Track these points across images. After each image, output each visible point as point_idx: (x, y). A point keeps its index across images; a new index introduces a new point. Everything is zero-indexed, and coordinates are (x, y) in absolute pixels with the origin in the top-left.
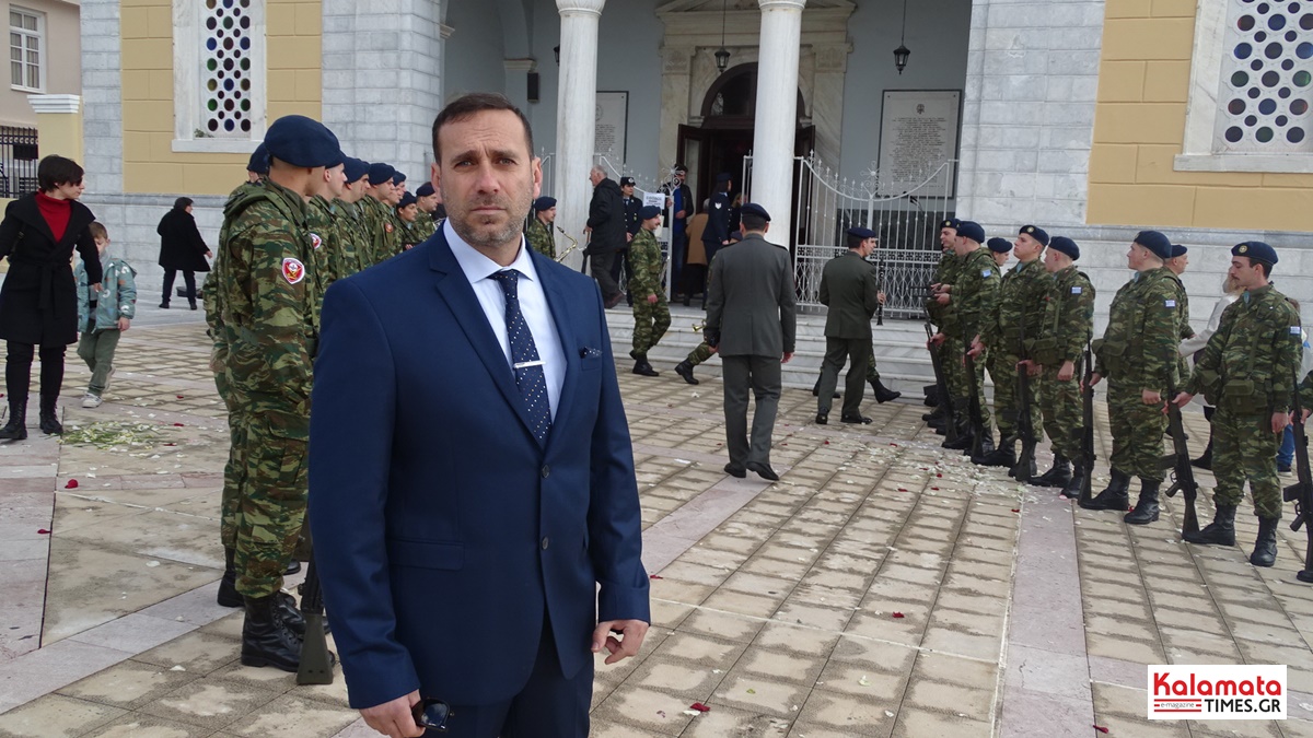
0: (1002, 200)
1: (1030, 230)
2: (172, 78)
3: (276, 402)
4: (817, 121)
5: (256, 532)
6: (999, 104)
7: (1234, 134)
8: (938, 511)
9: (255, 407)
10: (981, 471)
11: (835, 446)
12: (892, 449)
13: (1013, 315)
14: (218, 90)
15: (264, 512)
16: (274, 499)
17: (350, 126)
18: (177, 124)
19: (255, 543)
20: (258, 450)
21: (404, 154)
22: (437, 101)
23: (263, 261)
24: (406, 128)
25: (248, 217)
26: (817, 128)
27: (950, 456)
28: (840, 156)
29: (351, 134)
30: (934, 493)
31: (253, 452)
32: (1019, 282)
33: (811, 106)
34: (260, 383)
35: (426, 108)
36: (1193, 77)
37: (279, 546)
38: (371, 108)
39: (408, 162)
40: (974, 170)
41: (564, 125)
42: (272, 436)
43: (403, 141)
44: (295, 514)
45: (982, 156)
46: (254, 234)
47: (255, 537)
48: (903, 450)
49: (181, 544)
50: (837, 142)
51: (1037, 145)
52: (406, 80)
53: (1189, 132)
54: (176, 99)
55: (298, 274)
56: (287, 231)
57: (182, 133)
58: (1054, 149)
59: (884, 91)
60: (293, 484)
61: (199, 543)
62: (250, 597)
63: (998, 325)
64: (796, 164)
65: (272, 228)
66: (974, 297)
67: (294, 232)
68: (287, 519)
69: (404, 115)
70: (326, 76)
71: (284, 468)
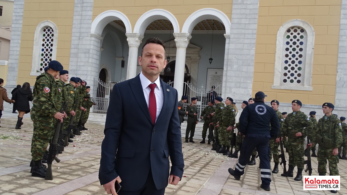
0: (232, 94)
1: (229, 98)
2: (32, 58)
3: (43, 118)
4: (192, 75)
5: (37, 146)
6: (231, 72)
7: (285, 81)
8: (204, 160)
9: (39, 119)
10: (218, 154)
11: (185, 148)
12: (199, 149)
13: (225, 117)
14: (43, 61)
15: (39, 142)
16: (42, 139)
17: (76, 71)
18: (32, 69)
19: (37, 148)
20: (39, 128)
21: (89, 78)
22: (98, 66)
23: (41, 88)
24: (90, 72)
25: (40, 79)
26: (191, 76)
27: (212, 151)
28: (197, 83)
29: (76, 73)
30: (205, 157)
31: (38, 129)
32: (226, 110)
33: (190, 71)
34: (40, 114)
35: (95, 67)
36: (275, 67)
37: (42, 150)
38: (81, 67)
39: (89, 80)
40: (226, 87)
41: (129, 73)
42: (42, 125)
43: (89, 75)
44: (47, 143)
45: (228, 84)
46: (40, 82)
47: (37, 147)
48: (202, 150)
49: (22, 157)
50: (196, 80)
51: (240, 82)
52: (91, 60)
53: (275, 80)
54: (32, 63)
55: (48, 91)
56: (47, 82)
57: (33, 71)
58: (244, 83)
59: (208, 68)
60: (46, 136)
61: (26, 157)
62: (34, 160)
63: (222, 120)
64: (184, 84)
65: (44, 81)
66: (219, 114)
67: (49, 82)
68: (44, 144)
69: (89, 69)
70: (71, 59)
71: (44, 132)
